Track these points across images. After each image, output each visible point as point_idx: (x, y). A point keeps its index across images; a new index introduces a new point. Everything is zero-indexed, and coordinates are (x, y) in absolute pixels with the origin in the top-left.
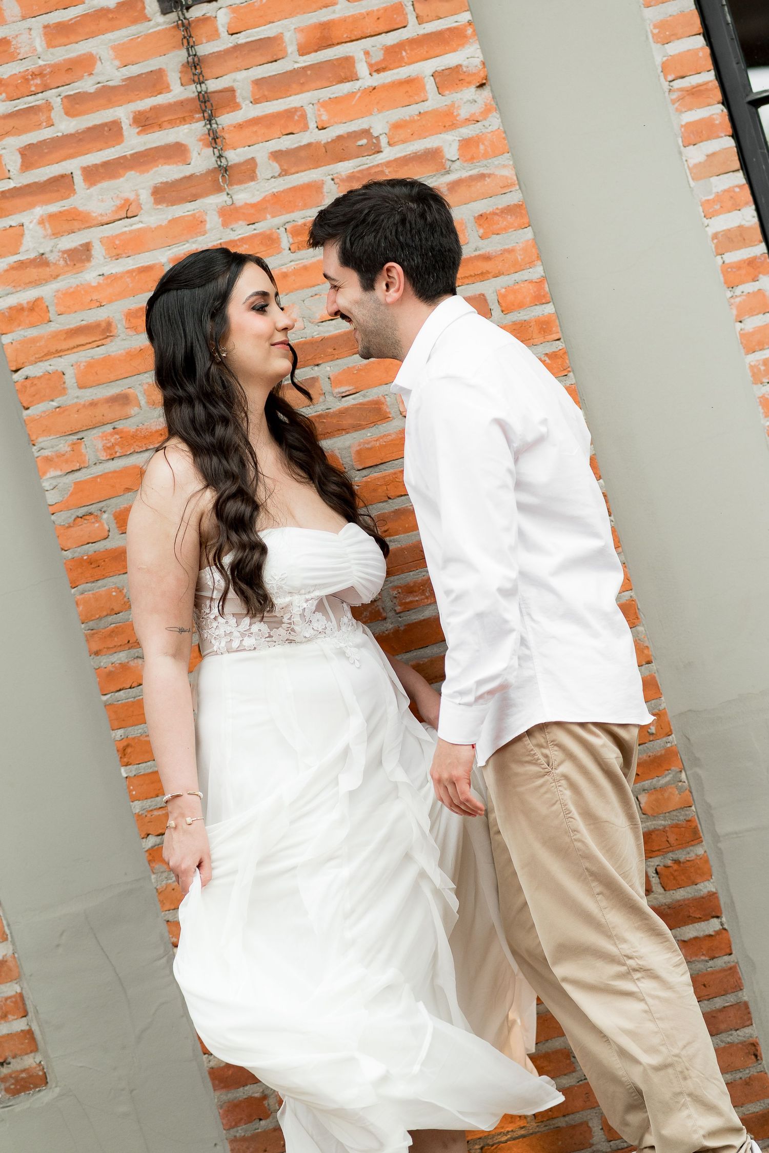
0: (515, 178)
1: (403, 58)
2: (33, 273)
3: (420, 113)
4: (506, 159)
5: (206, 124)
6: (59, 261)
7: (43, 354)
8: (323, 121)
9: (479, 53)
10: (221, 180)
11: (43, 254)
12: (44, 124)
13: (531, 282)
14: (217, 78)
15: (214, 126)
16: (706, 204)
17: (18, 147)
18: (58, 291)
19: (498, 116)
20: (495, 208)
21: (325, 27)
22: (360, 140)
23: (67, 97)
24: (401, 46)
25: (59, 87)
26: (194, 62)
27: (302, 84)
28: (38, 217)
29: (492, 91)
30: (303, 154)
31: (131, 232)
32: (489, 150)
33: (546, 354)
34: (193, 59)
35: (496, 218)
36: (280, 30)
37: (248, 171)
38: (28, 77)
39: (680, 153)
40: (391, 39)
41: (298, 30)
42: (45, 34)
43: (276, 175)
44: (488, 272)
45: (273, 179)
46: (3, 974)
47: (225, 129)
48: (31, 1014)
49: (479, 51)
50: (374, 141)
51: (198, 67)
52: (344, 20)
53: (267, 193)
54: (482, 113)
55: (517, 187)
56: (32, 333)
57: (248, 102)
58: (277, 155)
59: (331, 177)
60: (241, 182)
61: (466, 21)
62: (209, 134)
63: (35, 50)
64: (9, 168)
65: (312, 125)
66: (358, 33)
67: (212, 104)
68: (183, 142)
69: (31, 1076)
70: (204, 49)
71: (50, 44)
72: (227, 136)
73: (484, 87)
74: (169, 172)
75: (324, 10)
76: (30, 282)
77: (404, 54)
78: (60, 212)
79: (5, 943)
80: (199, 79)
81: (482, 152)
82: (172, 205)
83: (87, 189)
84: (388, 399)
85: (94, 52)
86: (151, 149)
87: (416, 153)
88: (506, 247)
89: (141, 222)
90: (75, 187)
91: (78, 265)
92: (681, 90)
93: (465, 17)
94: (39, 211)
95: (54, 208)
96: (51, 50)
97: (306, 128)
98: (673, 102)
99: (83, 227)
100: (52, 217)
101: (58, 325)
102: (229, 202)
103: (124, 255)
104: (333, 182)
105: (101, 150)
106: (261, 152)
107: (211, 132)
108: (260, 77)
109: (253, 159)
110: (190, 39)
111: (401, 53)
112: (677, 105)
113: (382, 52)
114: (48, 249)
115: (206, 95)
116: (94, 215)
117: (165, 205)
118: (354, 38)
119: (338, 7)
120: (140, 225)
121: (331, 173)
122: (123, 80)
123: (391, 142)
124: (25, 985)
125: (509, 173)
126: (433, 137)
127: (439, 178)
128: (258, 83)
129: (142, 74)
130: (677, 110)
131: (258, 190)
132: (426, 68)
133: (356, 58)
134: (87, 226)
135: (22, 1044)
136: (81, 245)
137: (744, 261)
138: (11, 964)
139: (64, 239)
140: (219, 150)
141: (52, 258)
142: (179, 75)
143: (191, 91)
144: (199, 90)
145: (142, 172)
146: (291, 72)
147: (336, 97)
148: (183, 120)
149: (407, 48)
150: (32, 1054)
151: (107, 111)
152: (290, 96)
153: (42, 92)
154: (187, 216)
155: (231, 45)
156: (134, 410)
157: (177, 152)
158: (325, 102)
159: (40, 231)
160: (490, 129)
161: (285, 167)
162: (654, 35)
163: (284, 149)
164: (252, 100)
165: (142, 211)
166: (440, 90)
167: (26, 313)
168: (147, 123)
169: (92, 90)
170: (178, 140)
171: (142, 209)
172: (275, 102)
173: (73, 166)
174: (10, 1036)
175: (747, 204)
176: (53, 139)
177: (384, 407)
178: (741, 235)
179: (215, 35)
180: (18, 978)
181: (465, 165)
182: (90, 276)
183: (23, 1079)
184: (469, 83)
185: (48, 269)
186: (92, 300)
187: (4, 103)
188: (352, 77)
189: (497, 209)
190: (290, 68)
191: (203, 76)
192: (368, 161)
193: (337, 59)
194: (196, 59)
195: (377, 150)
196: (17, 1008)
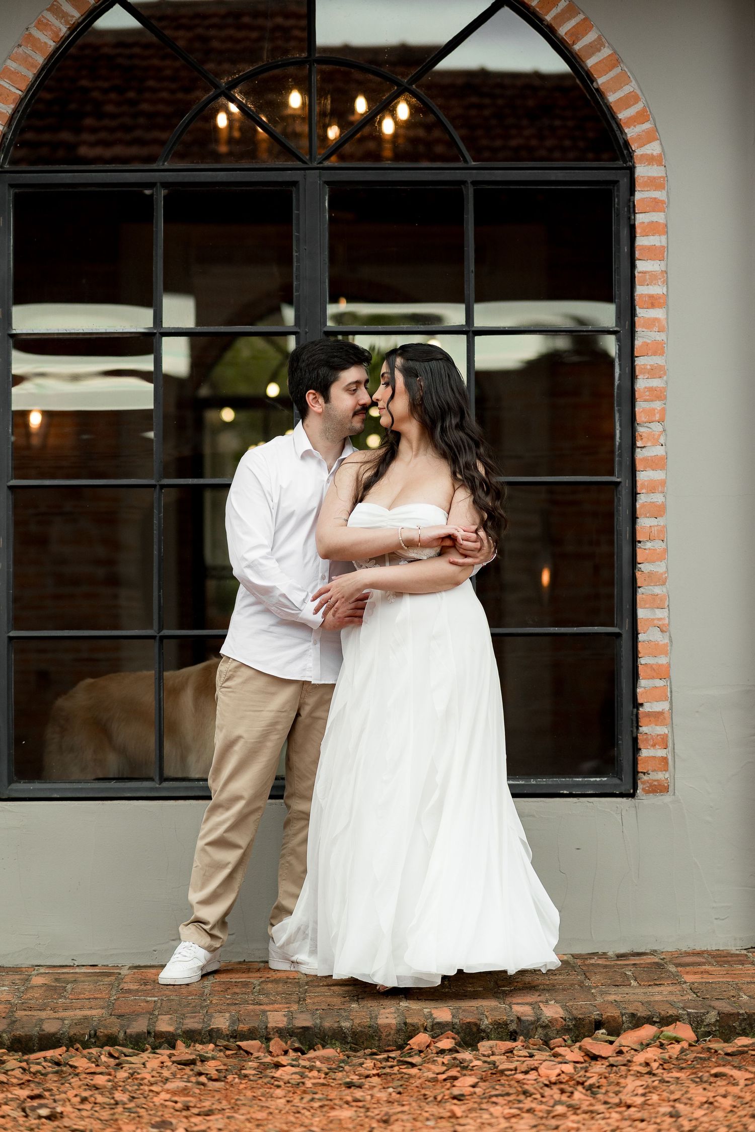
46: (660, 720)
48: (670, 748)
69: (659, 785)
79: (666, 702)
124: (672, 730)
135: (660, 764)
138: (667, 715)
150: (664, 772)
174: (655, 758)
180: (669, 725)
183: (655, 785)
196: (663, 742)
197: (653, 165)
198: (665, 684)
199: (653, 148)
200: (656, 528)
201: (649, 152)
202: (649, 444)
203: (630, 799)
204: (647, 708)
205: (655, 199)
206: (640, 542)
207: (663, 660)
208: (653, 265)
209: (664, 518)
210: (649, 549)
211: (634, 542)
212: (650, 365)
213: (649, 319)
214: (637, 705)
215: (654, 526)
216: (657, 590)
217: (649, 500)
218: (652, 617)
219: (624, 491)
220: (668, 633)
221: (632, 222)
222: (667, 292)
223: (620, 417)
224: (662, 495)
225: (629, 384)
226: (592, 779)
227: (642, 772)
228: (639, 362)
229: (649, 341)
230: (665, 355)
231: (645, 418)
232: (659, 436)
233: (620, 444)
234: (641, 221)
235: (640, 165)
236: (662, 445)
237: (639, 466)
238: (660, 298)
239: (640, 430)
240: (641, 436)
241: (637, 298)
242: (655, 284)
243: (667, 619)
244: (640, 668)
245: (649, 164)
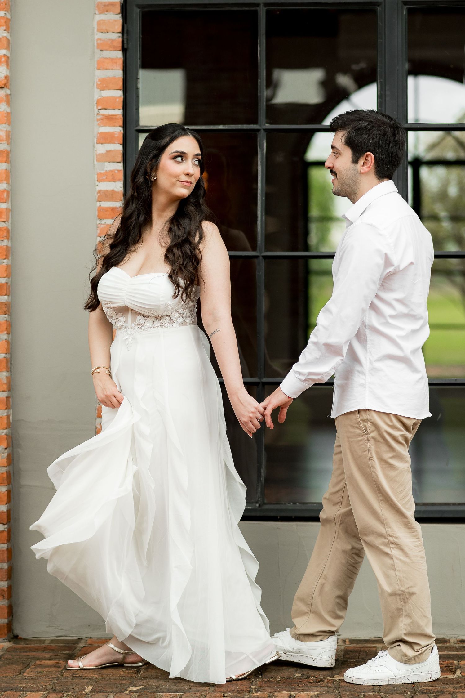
0: (5, 137)
4: (3, 127)
16: (99, 175)
19: (6, 104)
39: (94, 146)
49: (5, 70)
55: (5, 142)
61: (3, 54)
73: (3, 89)
92: (103, 115)
93: (4, 52)
98: (98, 120)
112: (99, 122)
125: (2, 134)
130: (98, 124)
137: (110, 208)
160: (0, 110)
162: (97, 84)
175: (119, 180)
178: (112, 195)
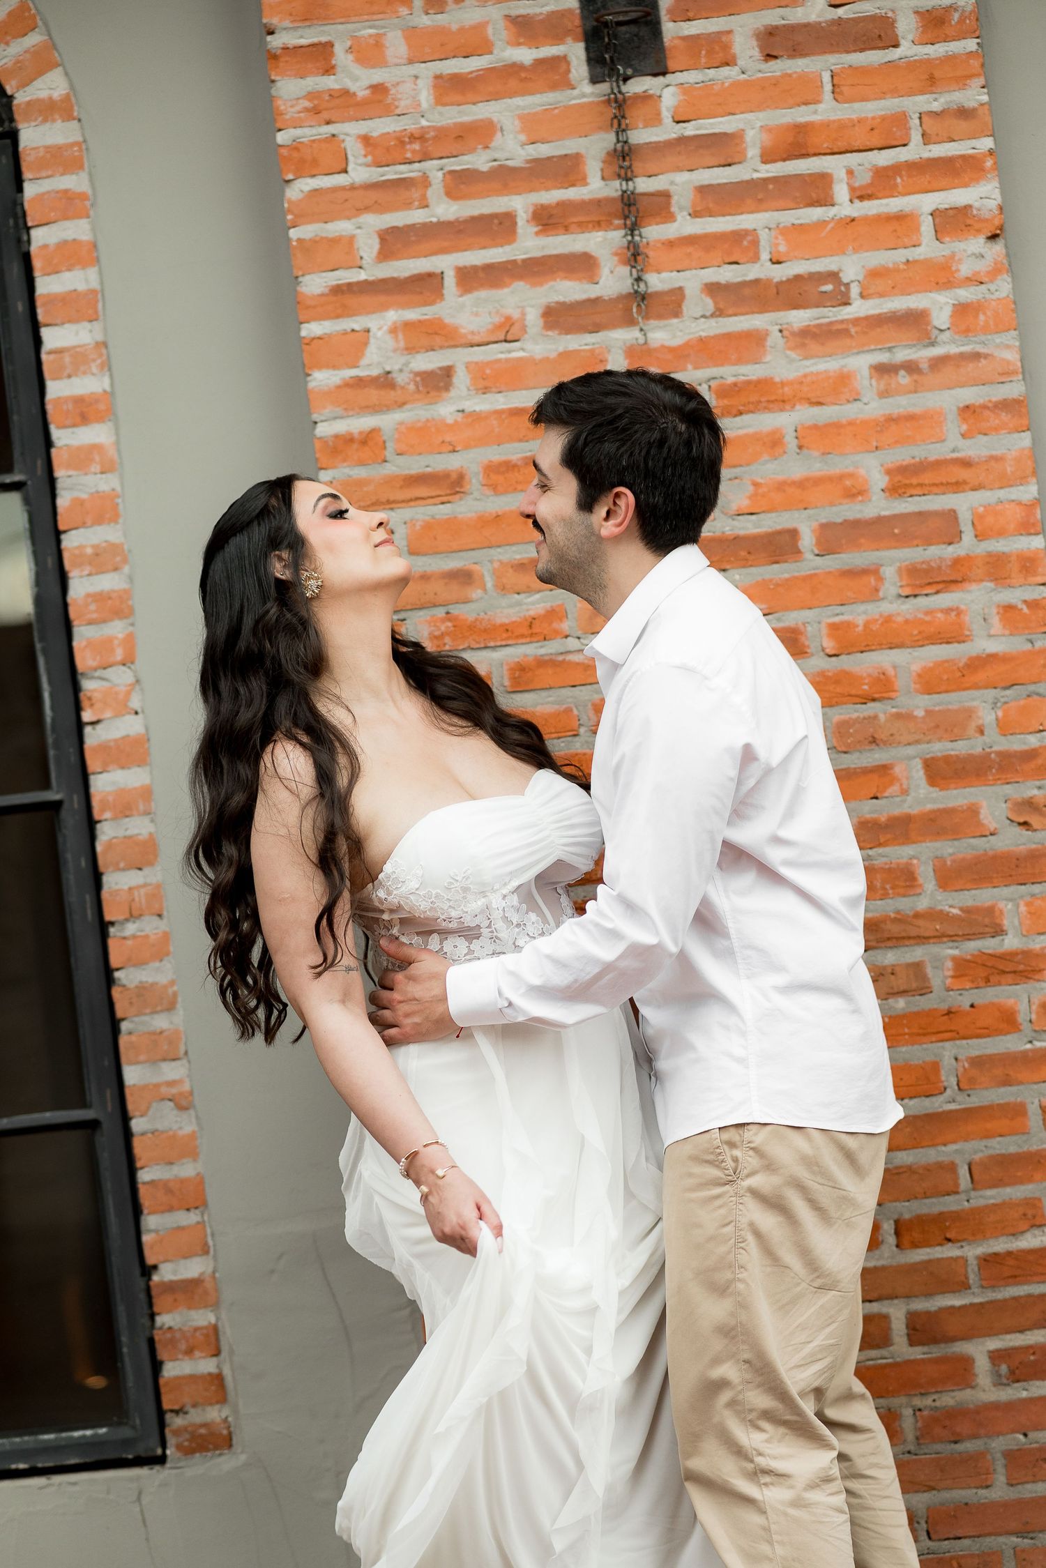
0: (1019, 364)
1: (896, 185)
2: (373, 395)
3: (908, 261)
4: (1011, 338)
5: (626, 235)
6: (409, 384)
7: (369, 503)
8: (779, 252)
9: (997, 194)
10: (635, 310)
11: (389, 373)
12: (416, 203)
13: (1020, 503)
14: (650, 176)
15: (637, 238)
17: (377, 229)
18: (401, 423)
19: (1009, 280)
20: (987, 399)
21: (801, 129)
22: (823, 284)
23: (451, 172)
24: (896, 169)
25: (441, 158)
26: (623, 151)
27: (760, 201)
28: (389, 323)
29: (1006, 247)
30: (747, 291)
31: (507, 360)
32: (991, 323)
33: (1025, 602)
34: (623, 147)
35: (987, 413)
36: (741, 126)
37: (672, 303)
38: (402, 140)
40: (884, 158)
41: (765, 129)
42: (435, 87)
43: (708, 314)
44: (965, 482)
45: (703, 320)
46: (195, 1298)
47: (652, 244)
48: (224, 1354)
49: (997, 191)
50: (843, 288)
51: (627, 158)
52: (826, 125)
53: (691, 336)
54: (988, 272)
55: (1020, 377)
56: (359, 473)
57: (685, 213)
58: (712, 289)
59: (778, 327)
60: (660, 317)
61: (987, 149)
62: (628, 248)
63: (419, 105)
64: (362, 253)
65: (765, 256)
66: (842, 145)
67: (638, 211)
68: (593, 254)
69: (212, 1434)
70: (639, 136)
71: (440, 100)
72: (651, 254)
73: (997, 239)
74: (569, 290)
75: (803, 108)
76: (367, 407)
77: (899, 180)
78: (420, 321)
79: (204, 1257)
80: (626, 174)
81: (982, 323)
82: (567, 334)
83: (461, 296)
84: (809, 628)
85: (495, 119)
86: (550, 256)
87: (894, 312)
88: (994, 453)
89: (523, 349)
90: (445, 292)
91: (433, 394)
93: (987, 143)
94: (393, 316)
95: (412, 315)
96: (440, 108)
97: (756, 258)
99: (446, 344)
100: (408, 326)
101: (394, 468)
102: (641, 341)
103: (494, 390)
104: (780, 334)
105: (484, 248)
106: (692, 281)
107: (632, 245)
108: (706, 182)
109: (681, 289)
110: (623, 121)
111: (895, 179)
113: (871, 174)
114: (397, 367)
115: (632, 196)
116: (463, 331)
117: (557, 332)
118: (836, 150)
119: (821, 107)
120: (521, 354)
121: (780, 322)
122: (528, 161)
123: (864, 294)
124: (224, 1315)
125: (1012, 356)
126: (920, 295)
127: (919, 350)
128: (703, 190)
129: (553, 157)
131: (681, 331)
132: (925, 203)
133: (835, 177)
134: (452, 343)
135: (207, 1391)
136: (441, 369)
138: (209, 1285)
139: (419, 357)
140: (638, 271)
141: (401, 379)
142: (601, 165)
143: (614, 189)
144: (624, 188)
145: (534, 285)
146: (747, 182)
147: (801, 225)
148: (598, 225)
149: (903, 173)
150: (217, 1407)
151: (500, 198)
152: (742, 213)
153: (420, 162)
154: (584, 350)
155: (674, 136)
156: (476, 593)
157: (583, 265)
158: (785, 227)
159: (390, 342)
160: (997, 295)
161: (721, 306)
163: (723, 281)
164: (691, 211)
165: (526, 336)
166: (939, 234)
167: (355, 446)
168: (551, 221)
169: (484, 168)
170: (587, 250)
171: (526, 332)
172: (721, 219)
173: (446, 263)
174: (193, 1378)
176: (424, 225)
177: (803, 639)
179: (656, 120)
180: (215, 1306)
181: (957, 337)
182: (446, 410)
183: (201, 1436)
184: (979, 231)
185: (392, 393)
186: (443, 442)
187: (368, 169)
188: (826, 200)
189: (990, 401)
190: (747, 177)
191: (632, 171)
192: (831, 314)
193: (810, 175)
194: (626, 148)
195: (844, 300)
196: (212, 1342)
197: (54, 120)
198: (198, 1218)
199: (51, 86)
200: (143, 891)
201: (43, 94)
202: (108, 714)
203: (157, 1468)
204: (166, 1273)
205: (66, 191)
206: (112, 923)
207: (186, 1170)
208: (77, 333)
209: (158, 868)
210: (134, 937)
211: (103, 927)
212: (93, 546)
213: (79, 448)
214: (147, 1271)
215: (138, 887)
216: (161, 1022)
217: (121, 833)
218: (155, 1080)
219: (70, 821)
220: (192, 1112)
221: (24, 249)
222: (112, 385)
223: (47, 663)
224: (146, 820)
225: (57, 590)
226: (77, 1434)
227: (172, 1411)
228: (70, 542)
229: (84, 496)
230: (121, 521)
231: (94, 660)
232: (128, 694)
233: (53, 719)
234: (41, 243)
235: (26, 125)
236: (136, 713)
237: (92, 763)
238: (97, 401)
239: (88, 685)
240: (90, 699)
241: (49, 408)
242: (84, 373)
243: (187, 1080)
244: (143, 1191)
245: (45, 121)
